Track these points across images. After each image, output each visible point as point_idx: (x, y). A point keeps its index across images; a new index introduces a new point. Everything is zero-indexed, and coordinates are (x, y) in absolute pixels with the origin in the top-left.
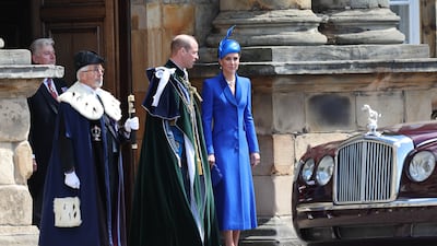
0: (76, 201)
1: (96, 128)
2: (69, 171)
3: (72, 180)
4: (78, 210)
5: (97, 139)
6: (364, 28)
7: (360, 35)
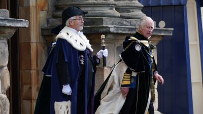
0: (69, 103)
1: (82, 56)
2: (66, 84)
3: (67, 90)
4: (69, 109)
5: (82, 63)
6: (131, 10)
7: (130, 14)
